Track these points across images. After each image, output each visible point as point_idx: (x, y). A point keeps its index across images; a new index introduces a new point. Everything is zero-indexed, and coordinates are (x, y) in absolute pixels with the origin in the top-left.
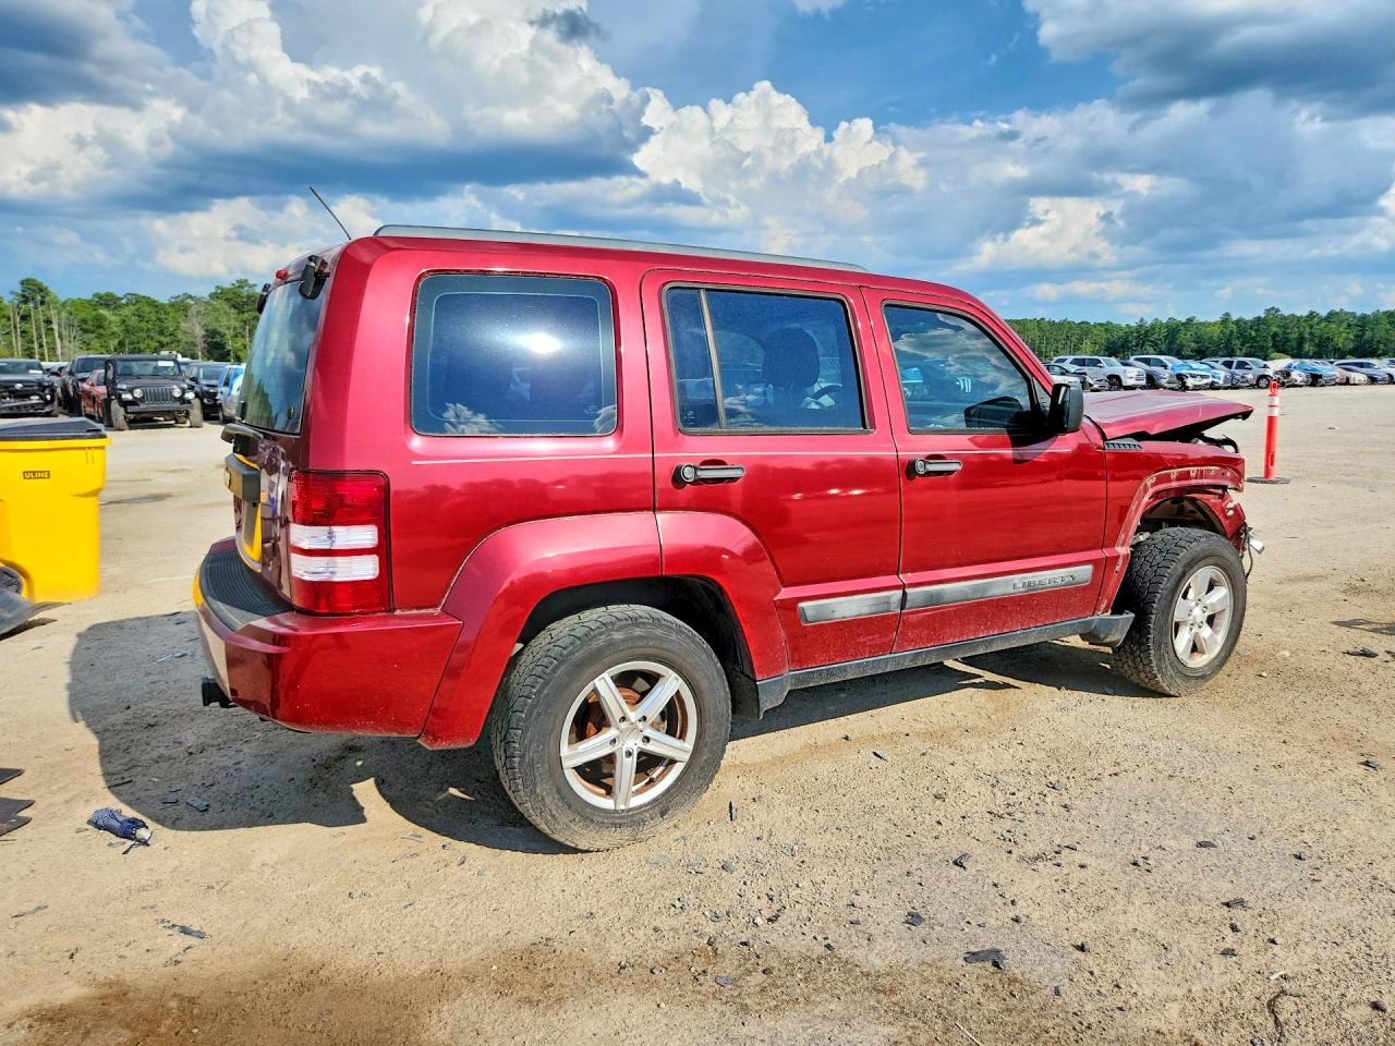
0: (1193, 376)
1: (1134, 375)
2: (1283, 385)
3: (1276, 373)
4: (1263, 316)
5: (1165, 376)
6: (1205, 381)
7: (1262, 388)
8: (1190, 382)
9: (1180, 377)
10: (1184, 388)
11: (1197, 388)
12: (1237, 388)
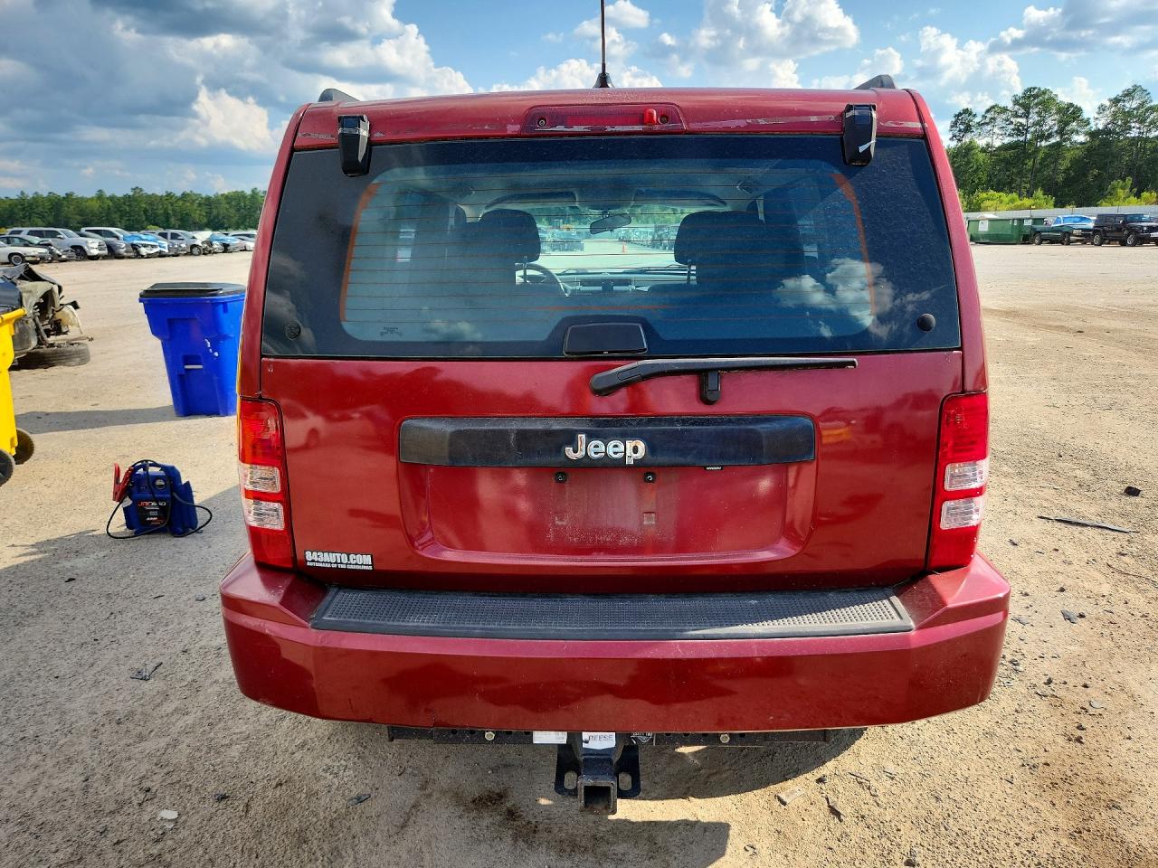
0: (145, 246)
1: (96, 245)
2: (210, 252)
3: (203, 243)
4: (131, 194)
5: (122, 247)
6: (155, 250)
7: (195, 255)
8: (144, 251)
9: (134, 247)
10: (139, 256)
11: (149, 256)
12: (177, 255)
